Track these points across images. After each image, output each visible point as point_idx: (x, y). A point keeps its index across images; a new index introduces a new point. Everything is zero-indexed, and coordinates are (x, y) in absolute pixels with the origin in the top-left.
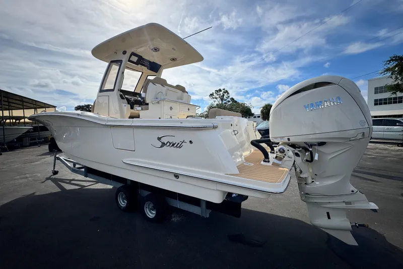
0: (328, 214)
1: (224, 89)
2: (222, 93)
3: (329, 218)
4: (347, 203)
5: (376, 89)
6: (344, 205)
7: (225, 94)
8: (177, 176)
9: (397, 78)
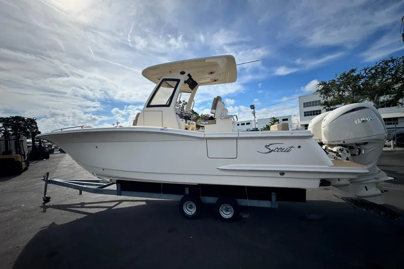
0: (366, 187)
1: (184, 101)
2: (181, 104)
3: (367, 190)
4: (376, 179)
5: (304, 104)
6: (375, 180)
7: (185, 106)
8: (282, 173)
9: (324, 97)
